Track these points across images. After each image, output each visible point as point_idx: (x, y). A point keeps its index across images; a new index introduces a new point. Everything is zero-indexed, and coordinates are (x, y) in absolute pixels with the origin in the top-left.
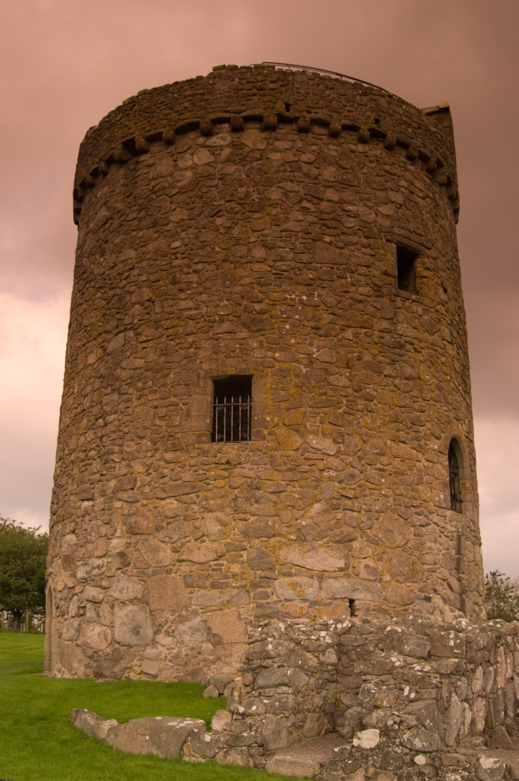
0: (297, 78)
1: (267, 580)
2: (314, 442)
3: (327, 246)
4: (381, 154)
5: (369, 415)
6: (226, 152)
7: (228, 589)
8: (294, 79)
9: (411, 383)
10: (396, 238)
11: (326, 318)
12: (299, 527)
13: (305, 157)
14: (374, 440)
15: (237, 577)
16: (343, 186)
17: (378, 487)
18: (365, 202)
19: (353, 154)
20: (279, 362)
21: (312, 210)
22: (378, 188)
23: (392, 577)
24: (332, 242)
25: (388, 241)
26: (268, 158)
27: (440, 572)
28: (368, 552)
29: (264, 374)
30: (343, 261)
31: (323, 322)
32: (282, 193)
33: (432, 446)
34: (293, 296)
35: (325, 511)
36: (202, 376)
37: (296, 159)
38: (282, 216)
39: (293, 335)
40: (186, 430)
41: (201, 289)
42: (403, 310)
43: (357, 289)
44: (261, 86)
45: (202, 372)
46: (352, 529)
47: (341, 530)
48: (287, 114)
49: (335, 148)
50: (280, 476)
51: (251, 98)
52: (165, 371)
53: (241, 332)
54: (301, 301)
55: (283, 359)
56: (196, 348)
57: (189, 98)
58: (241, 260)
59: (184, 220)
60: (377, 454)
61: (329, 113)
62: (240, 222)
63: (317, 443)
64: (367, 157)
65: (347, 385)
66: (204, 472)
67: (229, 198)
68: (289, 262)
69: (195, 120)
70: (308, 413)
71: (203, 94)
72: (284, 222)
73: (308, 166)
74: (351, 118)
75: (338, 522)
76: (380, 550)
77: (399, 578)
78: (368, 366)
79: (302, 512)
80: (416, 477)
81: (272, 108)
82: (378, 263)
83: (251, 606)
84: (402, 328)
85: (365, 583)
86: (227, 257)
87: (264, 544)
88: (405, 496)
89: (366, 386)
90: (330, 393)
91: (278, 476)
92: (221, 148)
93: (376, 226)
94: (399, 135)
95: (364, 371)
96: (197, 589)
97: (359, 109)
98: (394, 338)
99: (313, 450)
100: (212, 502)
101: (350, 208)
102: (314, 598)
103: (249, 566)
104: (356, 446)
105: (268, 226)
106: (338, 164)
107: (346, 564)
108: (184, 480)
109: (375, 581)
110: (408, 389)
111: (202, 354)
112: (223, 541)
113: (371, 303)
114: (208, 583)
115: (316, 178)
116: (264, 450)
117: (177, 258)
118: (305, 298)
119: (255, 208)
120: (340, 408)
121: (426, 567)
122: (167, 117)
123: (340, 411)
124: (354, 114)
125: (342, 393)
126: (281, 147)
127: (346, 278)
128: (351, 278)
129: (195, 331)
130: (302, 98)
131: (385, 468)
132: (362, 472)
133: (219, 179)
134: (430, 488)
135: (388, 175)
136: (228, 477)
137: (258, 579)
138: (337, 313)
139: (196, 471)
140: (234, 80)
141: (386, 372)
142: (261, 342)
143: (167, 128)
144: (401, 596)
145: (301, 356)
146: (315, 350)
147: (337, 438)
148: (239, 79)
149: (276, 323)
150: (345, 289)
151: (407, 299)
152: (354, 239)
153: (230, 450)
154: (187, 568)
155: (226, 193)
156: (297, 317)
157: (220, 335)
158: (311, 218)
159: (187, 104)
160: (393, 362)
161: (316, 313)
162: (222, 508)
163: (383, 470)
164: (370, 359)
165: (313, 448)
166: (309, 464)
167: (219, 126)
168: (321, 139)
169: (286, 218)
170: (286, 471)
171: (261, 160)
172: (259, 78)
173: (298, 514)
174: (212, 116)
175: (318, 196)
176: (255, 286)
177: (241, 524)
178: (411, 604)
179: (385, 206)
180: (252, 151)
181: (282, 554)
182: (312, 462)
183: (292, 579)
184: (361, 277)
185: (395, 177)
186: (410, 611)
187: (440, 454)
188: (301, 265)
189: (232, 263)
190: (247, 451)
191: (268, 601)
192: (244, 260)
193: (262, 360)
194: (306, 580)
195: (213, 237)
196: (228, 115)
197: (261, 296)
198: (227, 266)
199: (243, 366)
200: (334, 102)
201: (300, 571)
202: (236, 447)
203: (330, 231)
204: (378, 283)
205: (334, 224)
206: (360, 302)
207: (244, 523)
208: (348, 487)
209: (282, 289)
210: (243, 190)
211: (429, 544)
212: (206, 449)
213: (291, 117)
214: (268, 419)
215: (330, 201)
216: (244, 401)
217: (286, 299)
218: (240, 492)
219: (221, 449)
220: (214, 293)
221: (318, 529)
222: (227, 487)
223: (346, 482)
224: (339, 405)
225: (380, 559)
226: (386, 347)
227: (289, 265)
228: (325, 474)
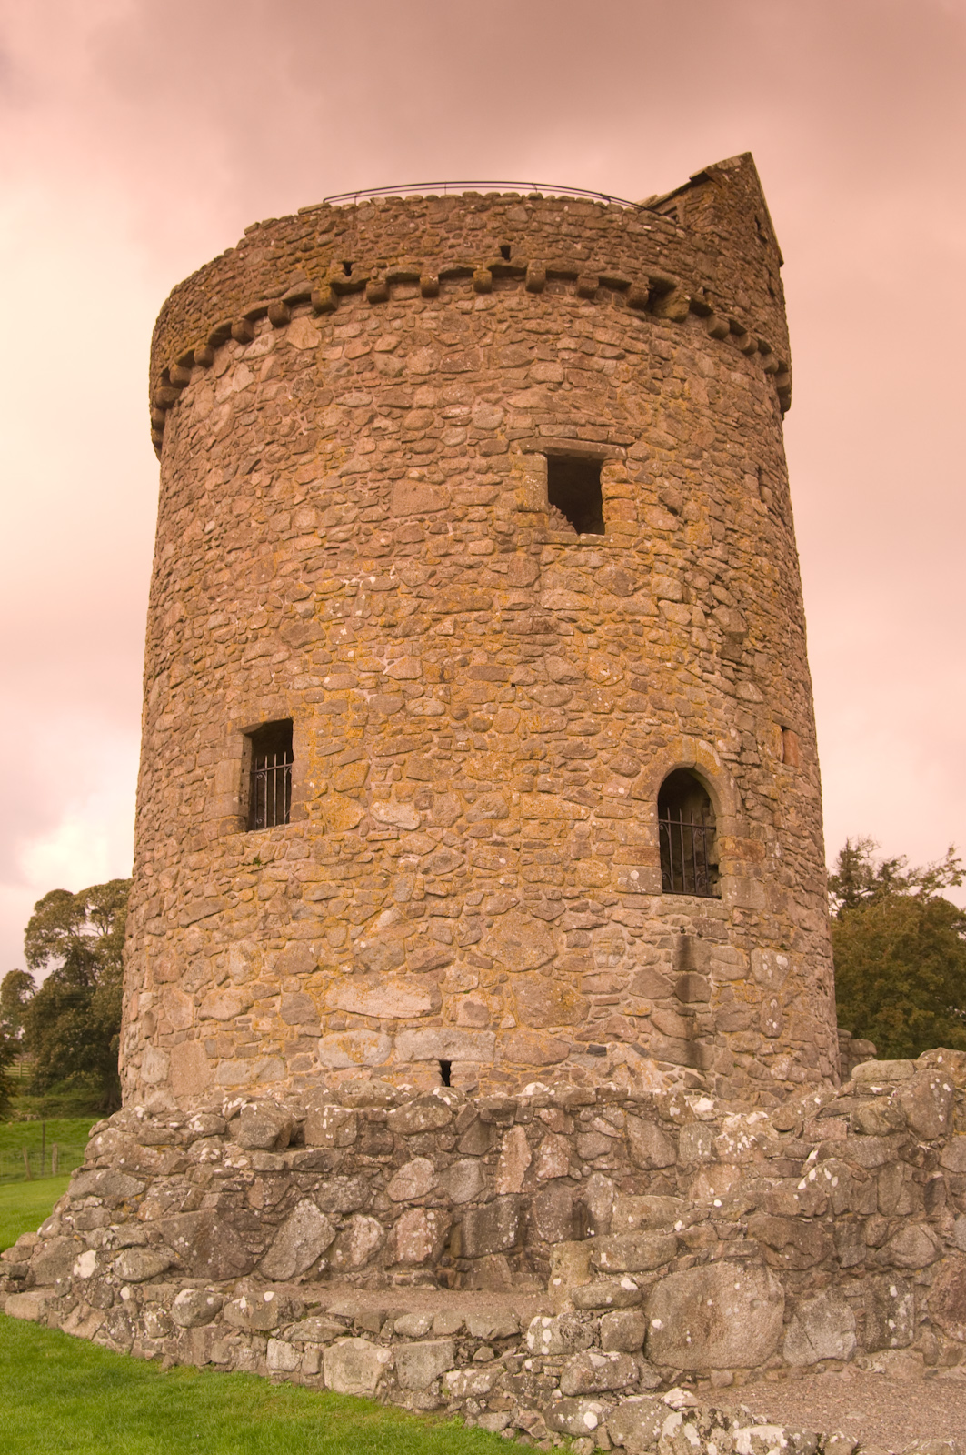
0: (362, 215)
1: (308, 1038)
2: (382, 812)
3: (414, 484)
4: (520, 303)
5: (479, 754)
6: (269, 361)
7: (258, 1057)
8: (356, 217)
9: (565, 689)
10: (543, 443)
11: (407, 604)
12: (357, 951)
13: (382, 344)
14: (488, 797)
15: (268, 1038)
16: (447, 376)
17: (493, 874)
18: (485, 395)
19: (467, 317)
20: (330, 691)
21: (391, 429)
22: (512, 364)
23: (519, 1020)
24: (424, 476)
25: (526, 452)
26: (323, 360)
27: (629, 1005)
28: (472, 982)
29: (309, 714)
30: (441, 504)
31: (401, 614)
32: (343, 412)
33: (611, 790)
34: (354, 580)
35: (399, 922)
36: (229, 730)
37: (368, 349)
38: (343, 451)
39: (353, 644)
40: (209, 818)
41: (232, 594)
42: (556, 566)
43: (466, 547)
44: (306, 245)
45: (229, 724)
46: (444, 947)
47: (426, 949)
48: (346, 280)
49: (434, 314)
50: (328, 874)
51: (293, 267)
52: (193, 729)
53: (279, 651)
54: (367, 584)
55: (335, 686)
56: (225, 688)
57: (218, 289)
58: (281, 536)
59: (219, 485)
60: (492, 818)
61: (415, 260)
62: (283, 474)
63: (387, 813)
64: (494, 315)
65: (440, 711)
66: (228, 880)
67: (269, 440)
68: (350, 526)
69: (225, 322)
70: (373, 767)
71: (233, 277)
72: (345, 461)
73: (385, 356)
74: (456, 258)
75: (421, 938)
76: (494, 976)
77: (533, 1020)
78: (479, 673)
79: (361, 927)
80: (573, 848)
81: (323, 276)
82: (505, 495)
83: (288, 1081)
84: (548, 599)
85: (467, 1032)
86: (265, 535)
87: (303, 983)
88: (549, 882)
89: (476, 708)
90: (409, 728)
91: (325, 874)
92: (263, 358)
93: (503, 432)
94: (550, 263)
95: (471, 683)
96: (221, 1060)
97: (471, 238)
98: (533, 617)
99: (381, 826)
100: (236, 925)
101: (455, 411)
102: (380, 1062)
103: (284, 1019)
104: (453, 810)
105: (321, 472)
106: (439, 342)
107: (433, 1005)
108: (207, 894)
109: (485, 1027)
110: (558, 700)
111: (231, 694)
112: (251, 983)
113: (491, 566)
114: (232, 1051)
115: (399, 374)
116: (306, 835)
117: (210, 548)
118: (373, 579)
119: (303, 447)
120: (427, 752)
121: (592, 998)
122: (197, 324)
123: (427, 755)
124: (458, 249)
125: (431, 726)
126: (344, 336)
127: (447, 532)
128: (454, 530)
129: (224, 661)
130: (370, 245)
131: (506, 840)
132: (464, 852)
133: (259, 410)
134: (608, 863)
135: (533, 337)
136: (256, 884)
137: (295, 1039)
138: (427, 595)
139: (219, 879)
140: (269, 245)
141: (513, 679)
142: (306, 662)
143: (198, 342)
144: (538, 1050)
145: (364, 675)
146: (386, 662)
147: (420, 800)
148: (276, 240)
149: (328, 628)
150: (442, 552)
151: (567, 545)
152: (462, 462)
153: (260, 841)
154: (209, 1029)
155: (266, 431)
156: (359, 613)
157: (253, 662)
158: (387, 444)
159: (215, 300)
160: (530, 659)
161: (391, 601)
162: (247, 934)
163: (503, 844)
164: (484, 660)
165: (381, 822)
166: (374, 848)
167: (260, 323)
168: (410, 306)
169: (348, 452)
170: (337, 864)
171: (312, 365)
172: (303, 232)
173: (354, 930)
174: (246, 311)
175: (402, 404)
176: (300, 573)
177: (273, 955)
178: (559, 1062)
179: (523, 392)
180: (302, 353)
181: (329, 996)
182: (378, 845)
183: (345, 1034)
184: (474, 525)
185: (549, 336)
186: (557, 1073)
187: (634, 802)
188: (370, 526)
189: (270, 543)
190: (283, 840)
191: (310, 1071)
192: (286, 535)
193: (305, 692)
194: (367, 1034)
195: (248, 505)
196: (264, 303)
197: (308, 589)
198: (264, 548)
199: (280, 706)
200: (426, 237)
201: (358, 1021)
202: (269, 835)
203: (418, 459)
204: (504, 529)
205: (427, 444)
206: (471, 567)
207: (277, 953)
208: (438, 879)
209: (337, 571)
210: (287, 421)
211: (601, 959)
212: (231, 843)
213: (355, 282)
214: (312, 784)
215: (422, 407)
216: (280, 762)
217: (343, 586)
218: (273, 905)
219: (248, 841)
220: (247, 596)
221: (388, 953)
222: (256, 899)
223: (433, 872)
224: (426, 747)
225: (496, 991)
226: (516, 636)
227: (349, 531)
228: (401, 861)
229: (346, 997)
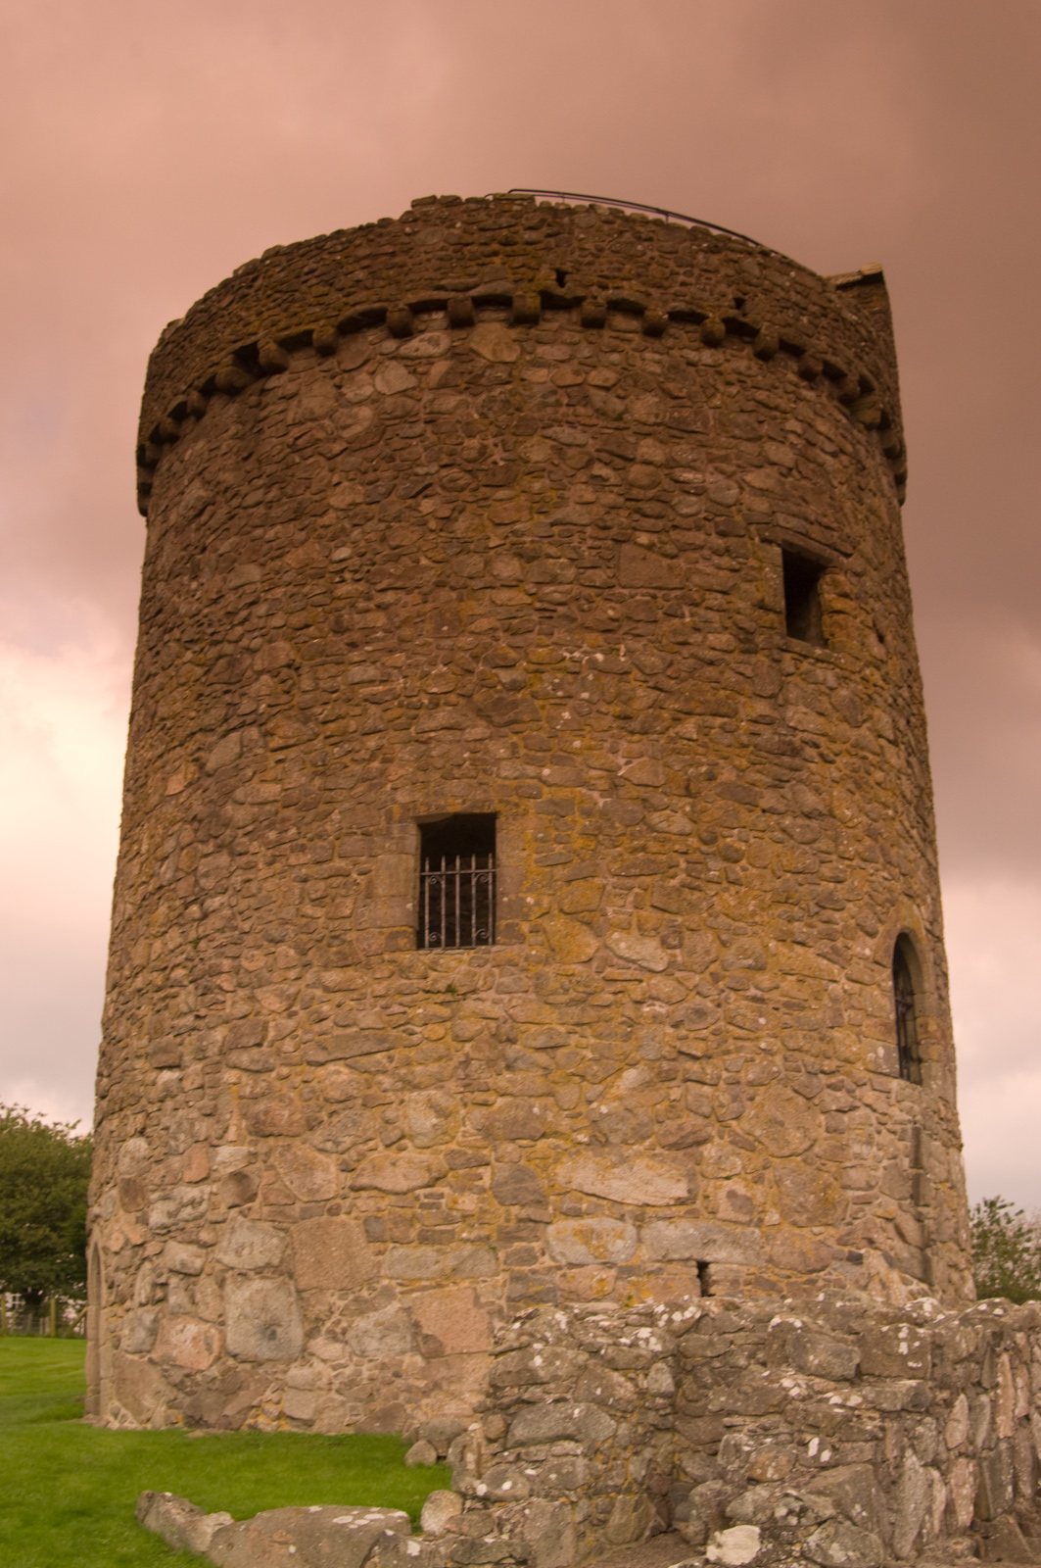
0: (577, 218)
1: (531, 1224)
2: (623, 945)
3: (644, 552)
4: (749, 368)
5: (733, 889)
6: (440, 368)
7: (454, 1245)
8: (572, 222)
9: (814, 824)
10: (781, 535)
11: (644, 696)
12: (594, 1116)
13: (596, 377)
14: (744, 941)
15: (471, 1221)
16: (675, 432)
17: (752, 1036)
18: (718, 464)
19: (692, 369)
20: (550, 786)
21: (613, 481)
22: (744, 435)
23: (784, 1215)
24: (654, 545)
25: (764, 540)
26: (523, 380)
27: (880, 1205)
28: (734, 1166)
29: (521, 810)
30: (676, 582)
31: (637, 705)
32: (552, 447)
33: (858, 949)
34: (577, 654)
35: (647, 1085)
36: (397, 816)
37: (579, 380)
38: (553, 494)
39: (578, 732)
40: (364, 926)
41: (392, 642)
42: (798, 679)
43: (705, 638)
44: (507, 238)
45: (396, 808)
46: (700, 1121)
47: (679, 1121)
48: (559, 291)
49: (657, 357)
50: (555, 1016)
51: (488, 260)
52: (323, 807)
53: (474, 726)
54: (593, 664)
55: (557, 781)
56: (385, 761)
57: (366, 263)
58: (473, 583)
59: (357, 504)
60: (749, 968)
61: (643, 289)
62: (470, 507)
63: (629, 948)
64: (720, 373)
65: (688, 830)
66: (402, 1009)
67: (446, 460)
68: (568, 587)
69: (377, 305)
70: (609, 888)
71: (393, 254)
72: (557, 506)
73: (603, 393)
74: (688, 298)
75: (673, 1107)
76: (758, 1161)
77: (797, 1217)
78: (728, 791)
79: (600, 1088)
80: (829, 1014)
81: (530, 281)
82: (745, 586)
83: (501, 1278)
84: (795, 714)
85: (728, 1228)
86: (443, 578)
87: (524, 1152)
88: (807, 1052)
89: (726, 832)
90: (654, 847)
91: (550, 1016)
92: (430, 360)
93: (740, 511)
94: (784, 330)
95: (720, 802)
96: (391, 1245)
97: (703, 280)
98: (779, 734)
99: (621, 962)
100: (419, 1069)
101: (688, 476)
102: (626, 1260)
103: (496, 1197)
104: (707, 952)
105: (525, 514)
106: (663, 390)
107: (689, 1191)
108: (363, 1025)
109: (748, 1224)
110: (809, 836)
111: (395, 772)
112: (443, 1147)
113: (733, 665)
114: (413, 1234)
115: (619, 418)
116: (523, 964)
117: (343, 581)
118: (600, 657)
119: (499, 479)
120: (673, 877)
121: (850, 1193)
122: (321, 300)
123: (674, 882)
124: (693, 289)
125: (677, 847)
126: (548, 357)
127: (682, 616)
128: (692, 615)
129: (381, 727)
130: (589, 259)
131: (767, 996)
132: (719, 1006)
133: (426, 422)
134: (858, 1035)
135: (763, 410)
136: (450, 1019)
137: (513, 1224)
138: (666, 687)
139: (385, 1008)
140: (453, 226)
141: (764, 803)
142: (514, 746)
143: (322, 322)
144: (803, 1254)
145: (594, 773)
146: (622, 761)
147: (667, 936)
148: (464, 222)
149: (543, 707)
150: (681, 639)
151: (806, 657)
152: (699, 538)
153: (453, 964)
154: (371, 1202)
155: (440, 450)
156: (585, 695)
157: (432, 734)
158: (610, 498)
159: (360, 275)
160: (778, 783)
161: (624, 686)
162: (438, 1082)
163: (761, 1000)
164: (733, 777)
165: (621, 958)
166: (612, 989)
167: (425, 317)
168: (629, 341)
169: (561, 497)
170: (568, 1004)
171: (508, 383)
172: (504, 220)
173: (591, 1091)
174: (412, 298)
175: (624, 454)
176: (500, 634)
177: (478, 1113)
178: (822, 1269)
179: (757, 471)
180: (492, 365)
181: (561, 1171)
182: (619, 986)
183: (582, 1222)
184: (711, 615)
185: (777, 414)
186: (820, 1283)
187: (876, 967)
188: (593, 591)
189: (453, 589)
190: (488, 966)
191: (534, 1267)
192: (477, 584)
193: (515, 782)
194: (609, 1223)
195: (415, 537)
196: (442, 295)
197: (513, 654)
198: (445, 594)
199: (479, 795)
200: (654, 266)
201: (597, 1205)
202: (466, 957)
203: (648, 523)
204: (747, 625)
205: (657, 508)
206: (711, 663)
207: (484, 1110)
208: (692, 1035)
209: (555, 638)
210: (475, 442)
211: (856, 1148)
212: (406, 962)
213: (569, 296)
214: (530, 900)
215: (648, 463)
216: (481, 865)
217: (564, 659)
218: (476, 1048)
219: (435, 962)
220: (419, 650)
221: (634, 1122)
222: (448, 1039)
223: (687, 1025)
224: (672, 871)
225: (759, 1180)
226: (763, 754)
227: (568, 592)
228: (646, 1009)
229: (583, 1174)
